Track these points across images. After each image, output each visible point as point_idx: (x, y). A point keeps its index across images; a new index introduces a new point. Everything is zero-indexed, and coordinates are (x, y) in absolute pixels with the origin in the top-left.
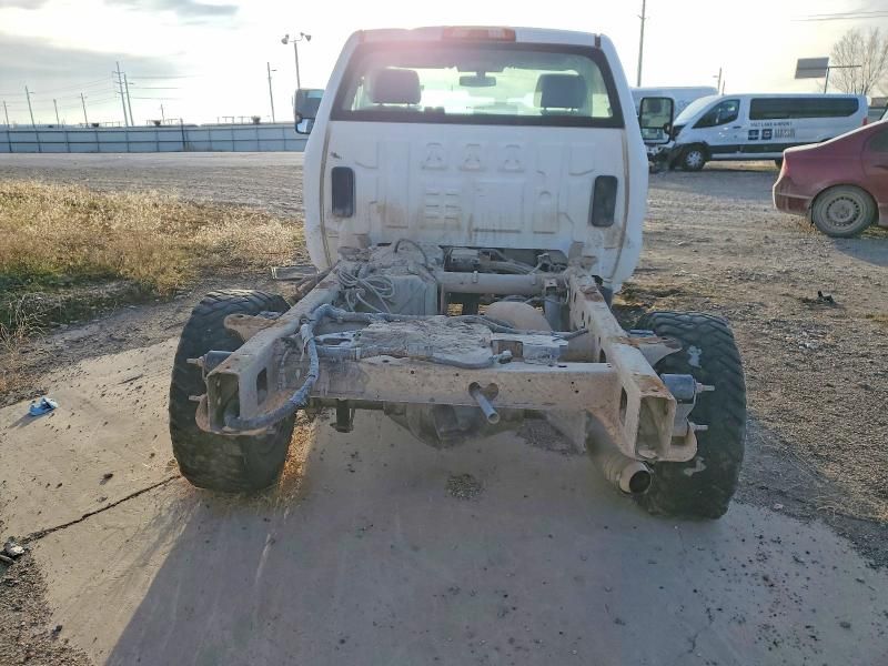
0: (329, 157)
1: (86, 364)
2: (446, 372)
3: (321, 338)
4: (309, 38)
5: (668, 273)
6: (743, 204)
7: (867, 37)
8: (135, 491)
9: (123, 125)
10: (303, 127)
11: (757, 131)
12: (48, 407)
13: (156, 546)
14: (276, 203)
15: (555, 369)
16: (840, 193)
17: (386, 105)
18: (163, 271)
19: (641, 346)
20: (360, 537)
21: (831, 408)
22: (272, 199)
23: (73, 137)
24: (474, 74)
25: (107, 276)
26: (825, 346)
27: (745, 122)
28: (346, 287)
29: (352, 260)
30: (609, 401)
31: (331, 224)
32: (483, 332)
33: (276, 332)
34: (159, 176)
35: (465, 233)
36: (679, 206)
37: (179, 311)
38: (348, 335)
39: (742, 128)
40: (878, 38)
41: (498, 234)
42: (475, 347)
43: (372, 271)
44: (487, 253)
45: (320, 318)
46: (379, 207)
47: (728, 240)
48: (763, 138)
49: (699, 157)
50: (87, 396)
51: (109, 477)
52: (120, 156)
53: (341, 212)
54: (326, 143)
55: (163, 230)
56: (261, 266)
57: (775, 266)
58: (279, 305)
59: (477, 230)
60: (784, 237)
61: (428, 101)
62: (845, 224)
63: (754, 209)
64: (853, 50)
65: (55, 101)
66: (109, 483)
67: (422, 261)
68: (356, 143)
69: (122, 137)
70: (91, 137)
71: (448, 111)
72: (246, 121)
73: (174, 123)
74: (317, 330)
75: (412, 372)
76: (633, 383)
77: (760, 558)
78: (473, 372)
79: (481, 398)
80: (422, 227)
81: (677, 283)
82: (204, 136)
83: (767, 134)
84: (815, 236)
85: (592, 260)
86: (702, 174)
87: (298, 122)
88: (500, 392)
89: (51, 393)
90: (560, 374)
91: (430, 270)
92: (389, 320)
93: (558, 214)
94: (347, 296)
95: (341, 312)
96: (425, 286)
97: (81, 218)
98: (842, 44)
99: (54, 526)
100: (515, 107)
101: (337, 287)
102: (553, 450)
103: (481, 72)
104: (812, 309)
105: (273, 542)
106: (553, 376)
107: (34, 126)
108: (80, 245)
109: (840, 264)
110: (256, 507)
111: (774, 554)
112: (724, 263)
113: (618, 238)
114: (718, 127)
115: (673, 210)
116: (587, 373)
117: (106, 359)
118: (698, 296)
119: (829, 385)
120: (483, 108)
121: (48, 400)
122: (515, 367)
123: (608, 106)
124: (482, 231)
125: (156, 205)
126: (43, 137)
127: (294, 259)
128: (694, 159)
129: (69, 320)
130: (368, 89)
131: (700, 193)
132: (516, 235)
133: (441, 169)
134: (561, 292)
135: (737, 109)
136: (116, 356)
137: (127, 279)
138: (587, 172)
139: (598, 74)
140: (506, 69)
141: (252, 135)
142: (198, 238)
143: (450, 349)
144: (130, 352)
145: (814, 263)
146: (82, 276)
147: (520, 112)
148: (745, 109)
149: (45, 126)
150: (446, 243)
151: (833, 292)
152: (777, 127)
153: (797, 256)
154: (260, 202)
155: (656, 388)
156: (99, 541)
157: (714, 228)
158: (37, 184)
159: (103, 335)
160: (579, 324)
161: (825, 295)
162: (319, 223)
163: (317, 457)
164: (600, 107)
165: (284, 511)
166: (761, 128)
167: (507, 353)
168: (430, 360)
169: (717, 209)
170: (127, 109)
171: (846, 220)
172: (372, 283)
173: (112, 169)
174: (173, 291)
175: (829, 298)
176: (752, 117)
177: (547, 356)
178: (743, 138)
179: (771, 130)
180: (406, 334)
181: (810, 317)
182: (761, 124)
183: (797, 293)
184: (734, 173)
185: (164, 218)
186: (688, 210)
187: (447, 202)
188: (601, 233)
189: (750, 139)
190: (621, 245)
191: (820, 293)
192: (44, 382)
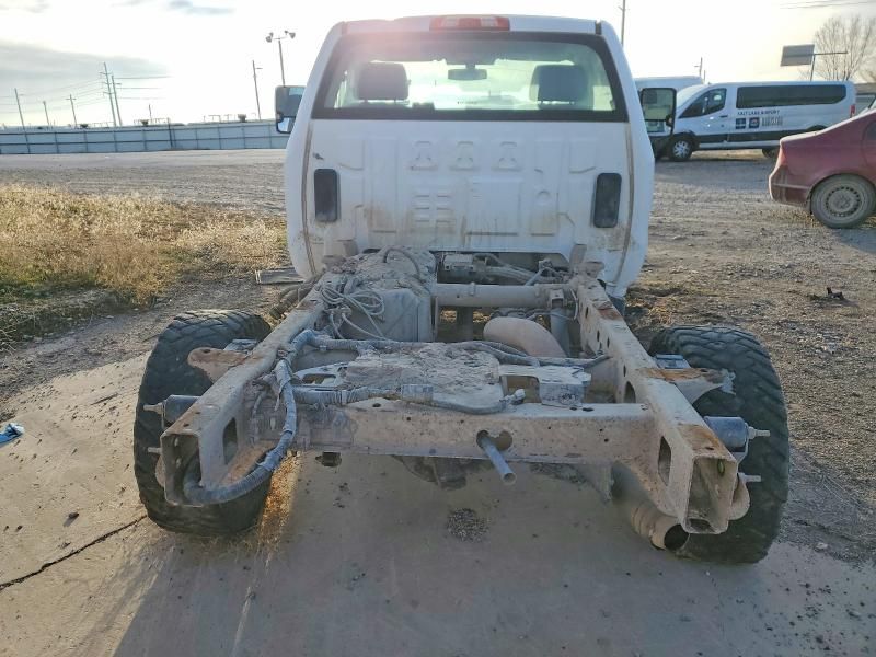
0: (311, 158)
1: (59, 383)
2: (450, 418)
3: (301, 374)
4: (293, 35)
5: (665, 269)
6: (734, 194)
7: (848, 24)
8: (102, 534)
9: (111, 125)
10: (284, 127)
11: (744, 120)
12: (14, 433)
13: (122, 603)
14: (261, 202)
15: (579, 413)
16: (840, 182)
17: (371, 101)
18: (142, 278)
19: (678, 381)
20: (351, 589)
21: (862, 422)
22: (257, 198)
23: (61, 138)
24: (463, 67)
25: (84, 284)
26: (843, 349)
27: (732, 110)
28: (330, 306)
29: (336, 273)
30: (644, 451)
31: (313, 228)
32: (489, 364)
33: (247, 371)
34: (143, 176)
35: (458, 237)
36: (669, 198)
37: (158, 321)
38: (333, 369)
39: (728, 118)
40: (859, 24)
41: (492, 237)
42: (480, 385)
43: (360, 285)
44: (482, 258)
45: (301, 348)
46: (365, 210)
47: (724, 233)
48: (750, 127)
49: (685, 147)
50: (58, 421)
51: (74, 516)
52: (107, 156)
53: (324, 217)
54: (308, 143)
55: (143, 234)
56: (245, 270)
57: (776, 260)
58: (255, 330)
59: (470, 234)
60: (781, 229)
61: (416, 96)
62: (845, 214)
63: (747, 200)
64: (833, 36)
65: (44, 103)
66: (74, 525)
67: (414, 272)
68: (339, 143)
69: (110, 137)
70: (80, 138)
71: (438, 106)
72: (232, 119)
73: (162, 122)
74: (296, 365)
75: (409, 419)
76: (679, 436)
77: (811, 613)
78: (481, 418)
79: (491, 451)
80: (412, 231)
81: (677, 281)
82: (192, 135)
83: (755, 122)
84: (815, 228)
85: (597, 265)
86: (691, 164)
87: (278, 121)
88: (514, 442)
89: (19, 416)
90: (586, 419)
91: (422, 282)
92: (379, 349)
93: (558, 214)
94: (331, 317)
95: (324, 339)
96: (417, 301)
97: (60, 223)
98: (823, 31)
99: (9, 580)
100: (510, 101)
101: (320, 307)
102: (562, 478)
103: (471, 64)
104: (821, 307)
105: (254, 597)
106: (577, 422)
107: (24, 128)
108: (58, 252)
109: (845, 257)
110: (234, 552)
111: (824, 606)
112: (723, 258)
113: (622, 238)
114: (705, 117)
115: (665, 203)
116: (619, 418)
117: (80, 375)
118: (700, 294)
119: (855, 395)
120: (476, 103)
121: (13, 425)
122: (531, 411)
123: (610, 98)
124: (477, 234)
125: (137, 207)
126: (32, 139)
127: (279, 262)
128: (681, 149)
129: (43, 332)
130: (352, 84)
131: (689, 183)
132: (511, 238)
133: (432, 169)
134: (569, 304)
135: (724, 98)
136: (91, 372)
137: (105, 287)
138: (588, 170)
139: (598, 63)
140: (498, 61)
141: (238, 133)
142: (180, 242)
143: (452, 388)
144: (106, 368)
145: (818, 257)
146: (60, 285)
147: (516, 107)
148: (732, 98)
149: (35, 128)
150: (437, 248)
151: (843, 288)
152: (765, 116)
153: (797, 250)
154: (244, 201)
155: (710, 445)
156: (58, 598)
157: (709, 221)
158: (17, 188)
159: (78, 350)
160: (595, 347)
161: (835, 291)
162: (302, 229)
163: (303, 489)
164: (602, 99)
165: (266, 556)
166: (747, 117)
167: (520, 393)
168: (429, 404)
169: (709, 200)
170: (115, 109)
171: (847, 210)
172: (359, 299)
173: (98, 170)
174: (153, 299)
175: (840, 295)
176: (739, 106)
177: (568, 395)
178: (730, 127)
179: (758, 119)
180: (400, 370)
181: (822, 317)
182: (748, 113)
183: (803, 289)
184: (722, 163)
185: (145, 221)
186: (680, 202)
187: (439, 205)
188: (604, 234)
189: (737, 128)
190: (626, 247)
191: (829, 290)
192: (13, 403)
